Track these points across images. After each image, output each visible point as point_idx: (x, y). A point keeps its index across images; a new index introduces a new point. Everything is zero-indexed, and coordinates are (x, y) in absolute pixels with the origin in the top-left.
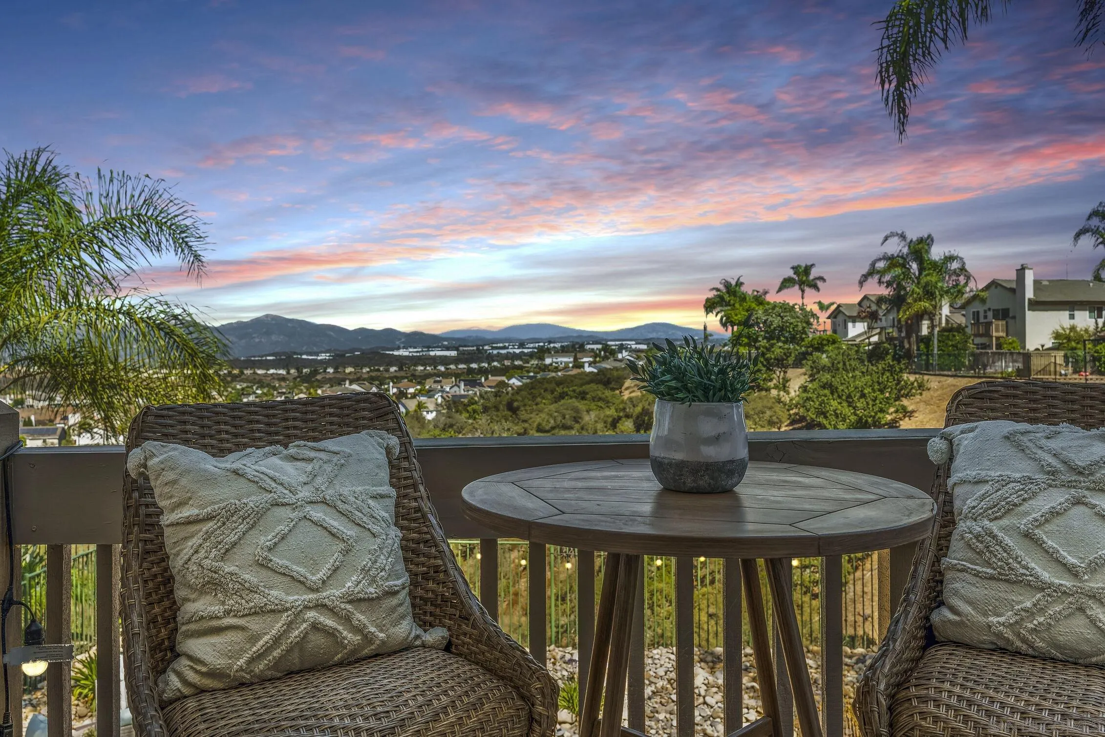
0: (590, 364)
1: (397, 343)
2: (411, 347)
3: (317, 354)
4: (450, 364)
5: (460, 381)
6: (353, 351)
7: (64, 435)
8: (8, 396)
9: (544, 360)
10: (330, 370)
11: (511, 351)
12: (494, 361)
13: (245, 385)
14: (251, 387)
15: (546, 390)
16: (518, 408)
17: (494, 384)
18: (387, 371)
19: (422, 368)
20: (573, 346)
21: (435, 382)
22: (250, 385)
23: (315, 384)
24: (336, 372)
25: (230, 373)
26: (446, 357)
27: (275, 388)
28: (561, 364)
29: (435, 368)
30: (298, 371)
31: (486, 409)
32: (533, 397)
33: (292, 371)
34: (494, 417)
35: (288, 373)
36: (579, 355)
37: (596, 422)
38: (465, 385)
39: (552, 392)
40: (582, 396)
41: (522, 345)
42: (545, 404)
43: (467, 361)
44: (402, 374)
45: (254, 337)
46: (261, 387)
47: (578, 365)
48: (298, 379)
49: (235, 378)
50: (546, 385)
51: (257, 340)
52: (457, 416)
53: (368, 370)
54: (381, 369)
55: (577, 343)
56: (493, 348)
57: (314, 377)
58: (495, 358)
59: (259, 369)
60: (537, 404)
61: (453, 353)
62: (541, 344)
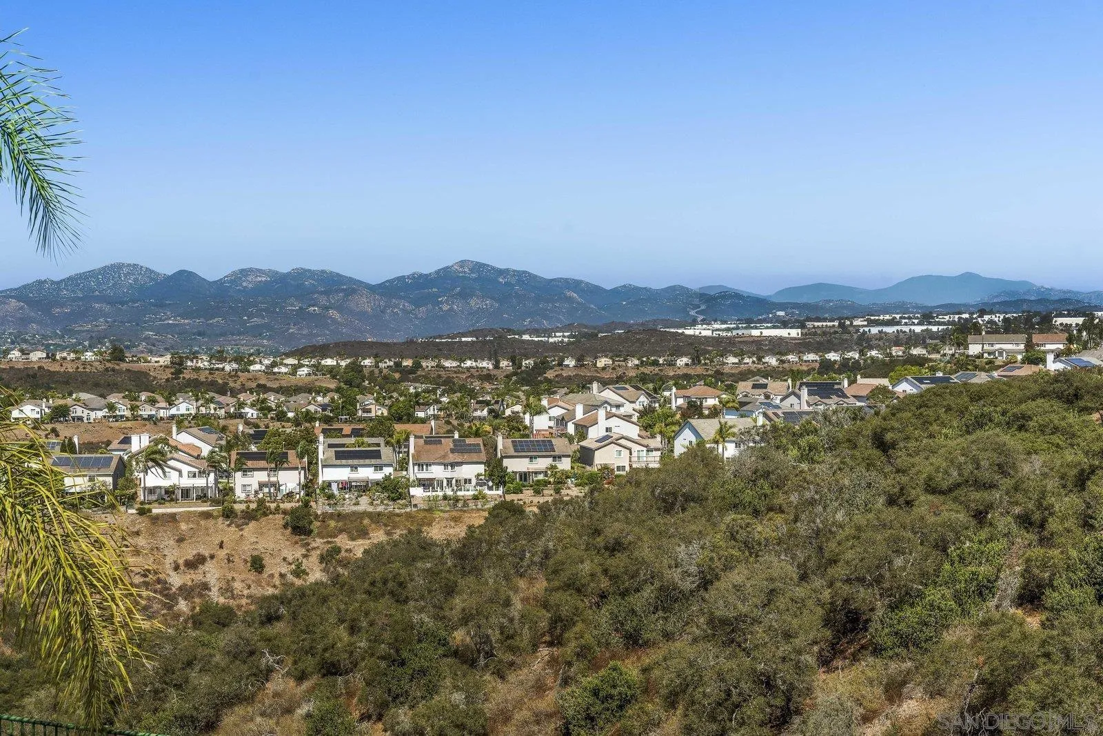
0: (1058, 355)
1: (693, 313)
2: (715, 321)
3: (548, 333)
4: (786, 354)
5: (801, 385)
6: (611, 327)
7: (122, 470)
8: (45, 400)
9: (967, 348)
10: (570, 362)
11: (906, 329)
12: (871, 348)
13: (421, 387)
14: (434, 391)
15: (949, 409)
16: (893, 445)
17: (864, 393)
18: (671, 364)
19: (736, 360)
20: (1028, 320)
21: (755, 386)
22: (431, 387)
23: (544, 386)
24: (580, 365)
25: (398, 365)
26: (781, 338)
27: (472, 394)
28: (1001, 354)
29: (760, 359)
30: (514, 363)
31: (834, 445)
32: (924, 424)
33: (504, 363)
34: (847, 460)
35: (497, 366)
36: (1036, 338)
37: (1045, 475)
38: (810, 394)
39: (962, 413)
40: (1020, 423)
41: (927, 318)
42: (946, 436)
43: (821, 348)
44: (699, 370)
45: (441, 302)
46: (450, 391)
47: (1034, 358)
48: (514, 378)
49: (407, 374)
50: (950, 400)
51: (445, 307)
52: (779, 455)
53: (637, 362)
54: (661, 361)
55: (1036, 314)
56: (872, 323)
57: (540, 374)
58: (874, 342)
59: (447, 359)
60: (931, 436)
61: (795, 333)
62: (966, 316)
